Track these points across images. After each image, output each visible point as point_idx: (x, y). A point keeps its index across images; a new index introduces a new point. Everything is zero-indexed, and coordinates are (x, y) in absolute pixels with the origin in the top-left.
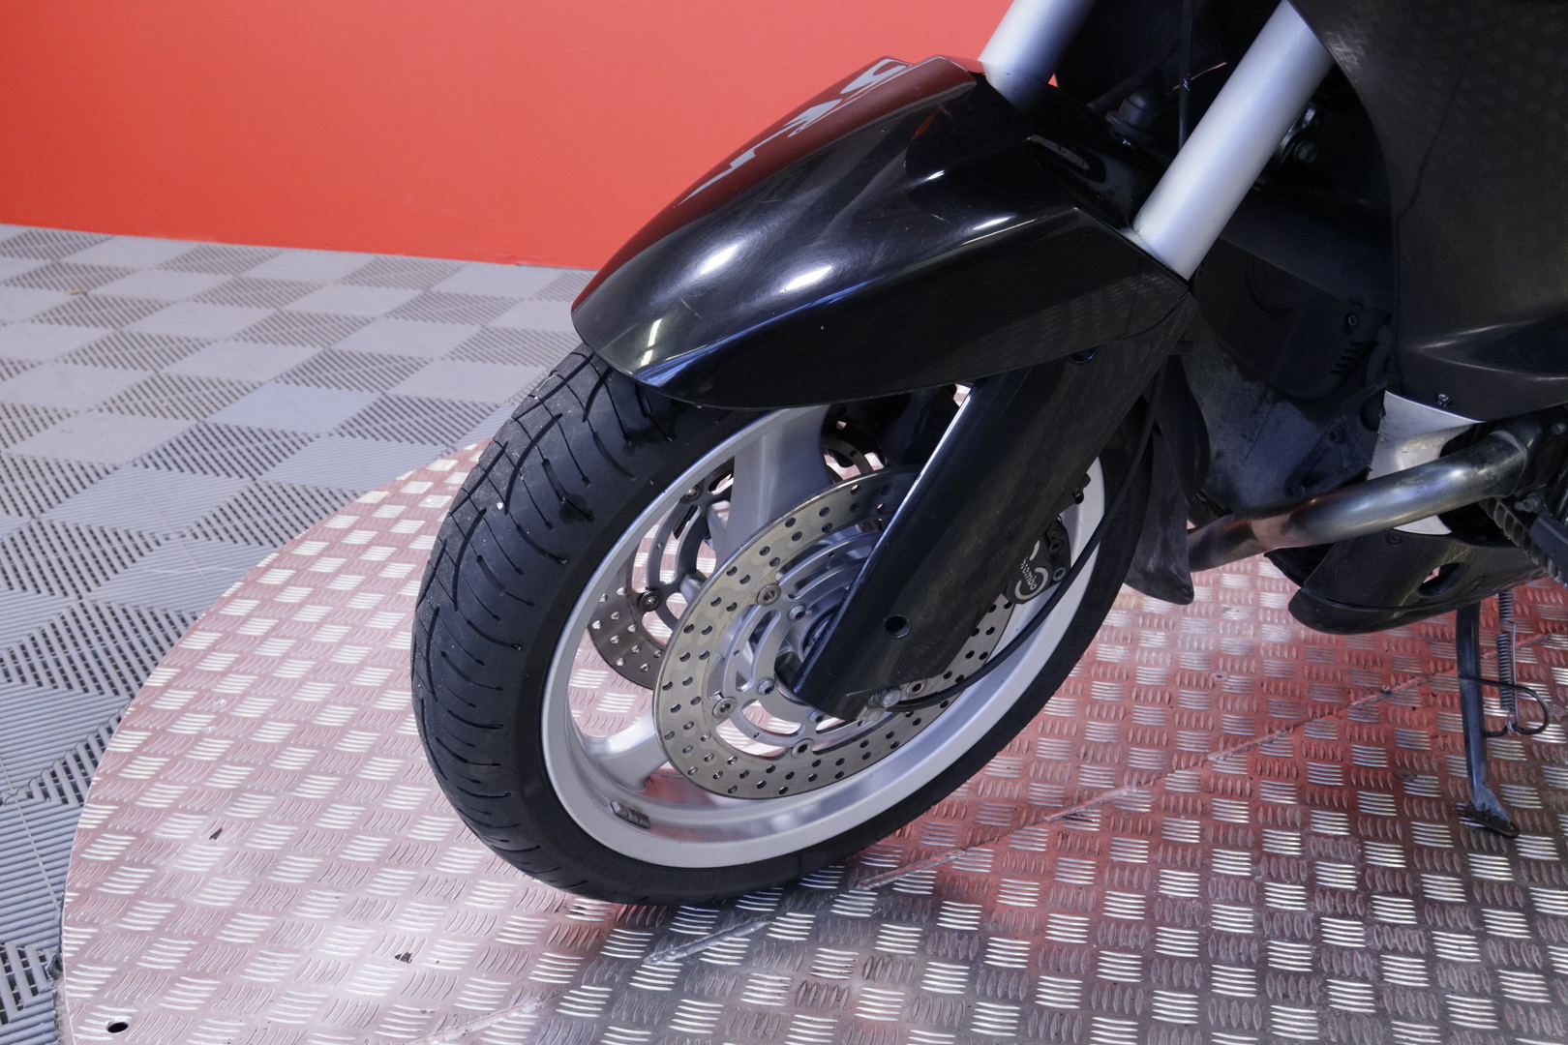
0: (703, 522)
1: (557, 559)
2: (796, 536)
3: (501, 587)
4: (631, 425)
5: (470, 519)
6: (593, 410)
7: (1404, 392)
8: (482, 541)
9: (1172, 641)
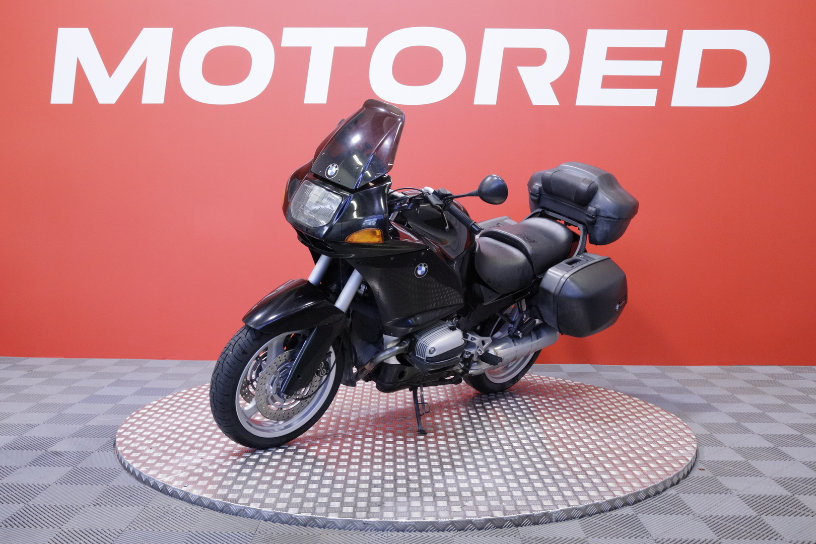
0: (260, 366)
1: (241, 361)
2: (280, 361)
3: (231, 367)
4: (254, 338)
5: (225, 356)
6: (247, 335)
7: (385, 334)
8: (228, 359)
9: (359, 414)
